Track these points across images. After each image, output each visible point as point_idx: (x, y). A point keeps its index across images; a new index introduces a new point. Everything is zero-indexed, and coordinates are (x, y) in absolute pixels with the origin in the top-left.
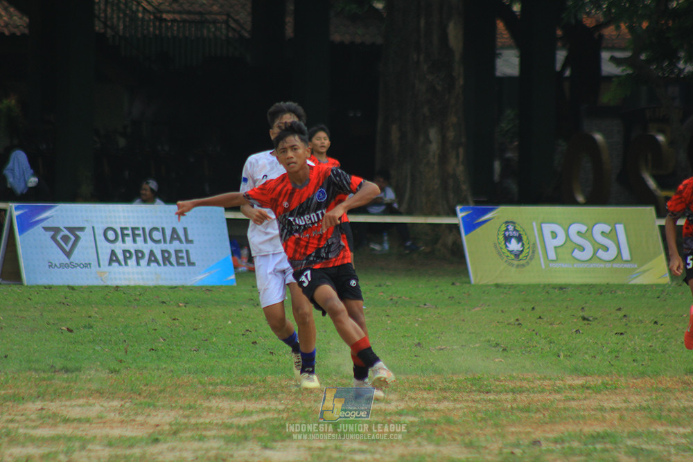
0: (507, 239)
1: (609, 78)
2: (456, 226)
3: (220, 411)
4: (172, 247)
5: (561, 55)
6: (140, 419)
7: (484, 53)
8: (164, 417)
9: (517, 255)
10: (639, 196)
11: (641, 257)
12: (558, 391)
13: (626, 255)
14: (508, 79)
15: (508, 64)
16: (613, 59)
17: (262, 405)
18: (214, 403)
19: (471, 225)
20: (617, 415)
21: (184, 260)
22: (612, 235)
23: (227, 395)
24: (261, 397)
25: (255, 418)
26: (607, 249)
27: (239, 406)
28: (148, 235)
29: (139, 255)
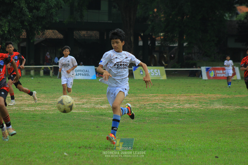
0: (140, 72)
1: (157, 46)
2: (132, 70)
3: (94, 99)
4: (86, 73)
5: (149, 42)
6: (81, 101)
7: (137, 42)
8: (85, 100)
9: (142, 74)
10: (161, 65)
11: (162, 75)
12: (148, 96)
13: (159, 75)
14: (141, 46)
15: (141, 43)
16: (158, 43)
17: (101, 99)
18: (93, 98)
19: (135, 69)
20: (158, 100)
21: (88, 75)
22: (157, 71)
23: (95, 97)
24: (100, 97)
25: (99, 101)
26: (156, 73)
27: (97, 99)
28: (82, 71)
29: (81, 74)
